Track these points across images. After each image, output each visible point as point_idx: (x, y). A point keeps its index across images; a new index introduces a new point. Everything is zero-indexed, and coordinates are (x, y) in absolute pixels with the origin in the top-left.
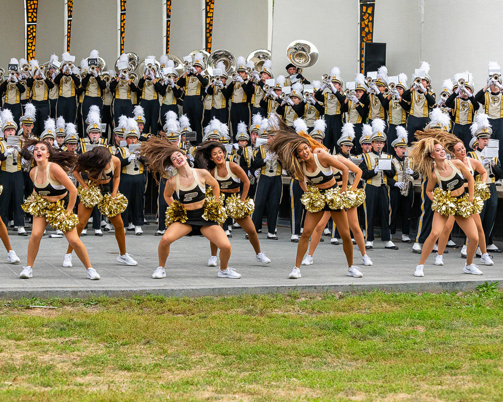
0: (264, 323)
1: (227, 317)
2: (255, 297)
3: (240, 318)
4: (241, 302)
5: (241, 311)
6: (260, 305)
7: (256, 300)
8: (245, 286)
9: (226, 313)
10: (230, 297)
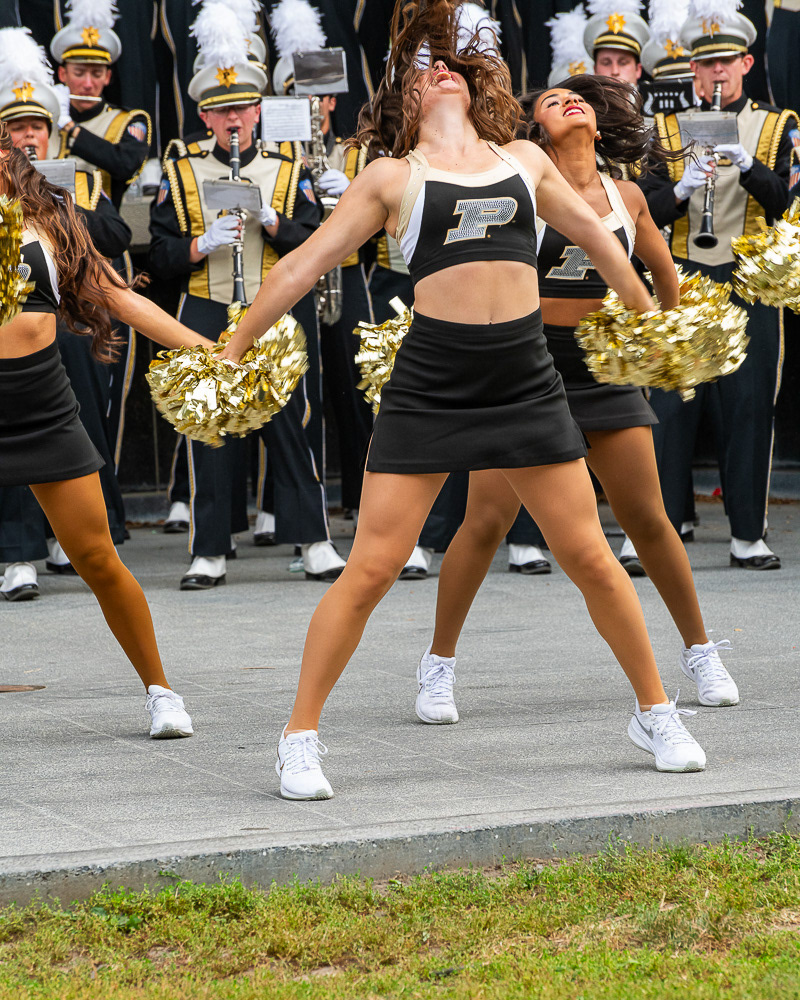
0: (730, 986)
1: (550, 964)
2: (680, 861)
3: (613, 964)
4: (613, 886)
5: (618, 932)
6: (707, 898)
7: (688, 875)
8: (631, 810)
9: (545, 944)
10: (560, 869)
